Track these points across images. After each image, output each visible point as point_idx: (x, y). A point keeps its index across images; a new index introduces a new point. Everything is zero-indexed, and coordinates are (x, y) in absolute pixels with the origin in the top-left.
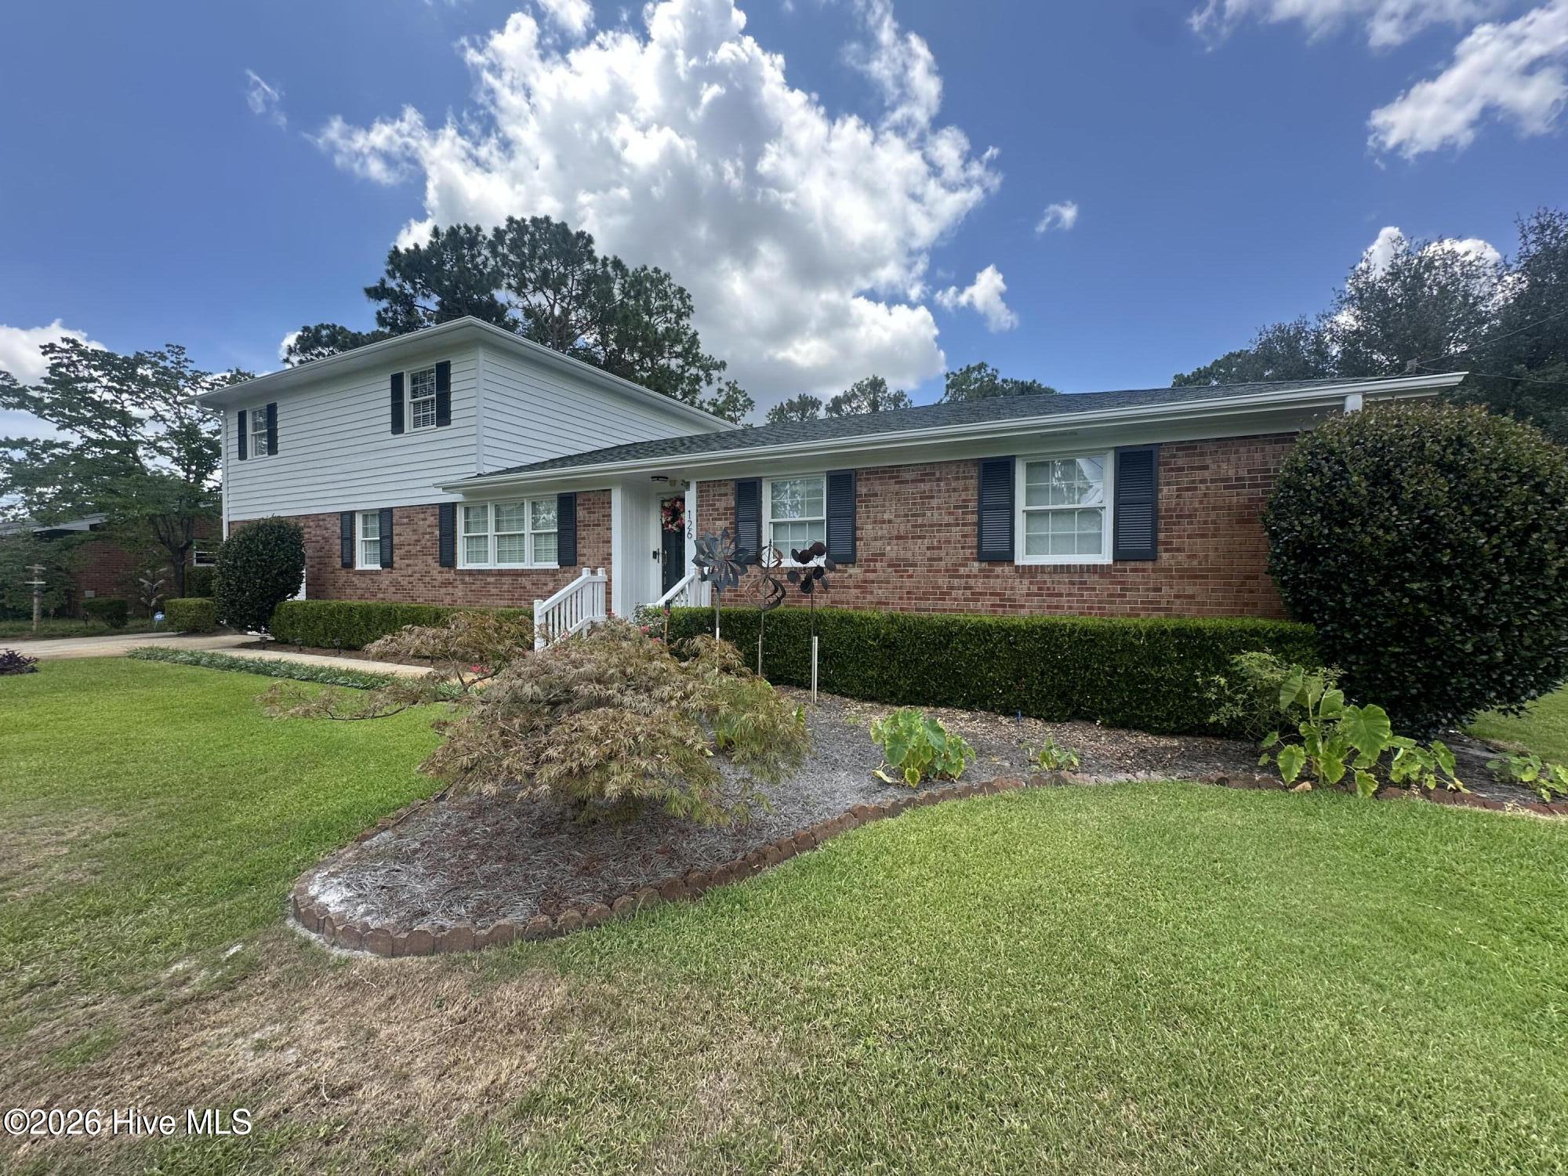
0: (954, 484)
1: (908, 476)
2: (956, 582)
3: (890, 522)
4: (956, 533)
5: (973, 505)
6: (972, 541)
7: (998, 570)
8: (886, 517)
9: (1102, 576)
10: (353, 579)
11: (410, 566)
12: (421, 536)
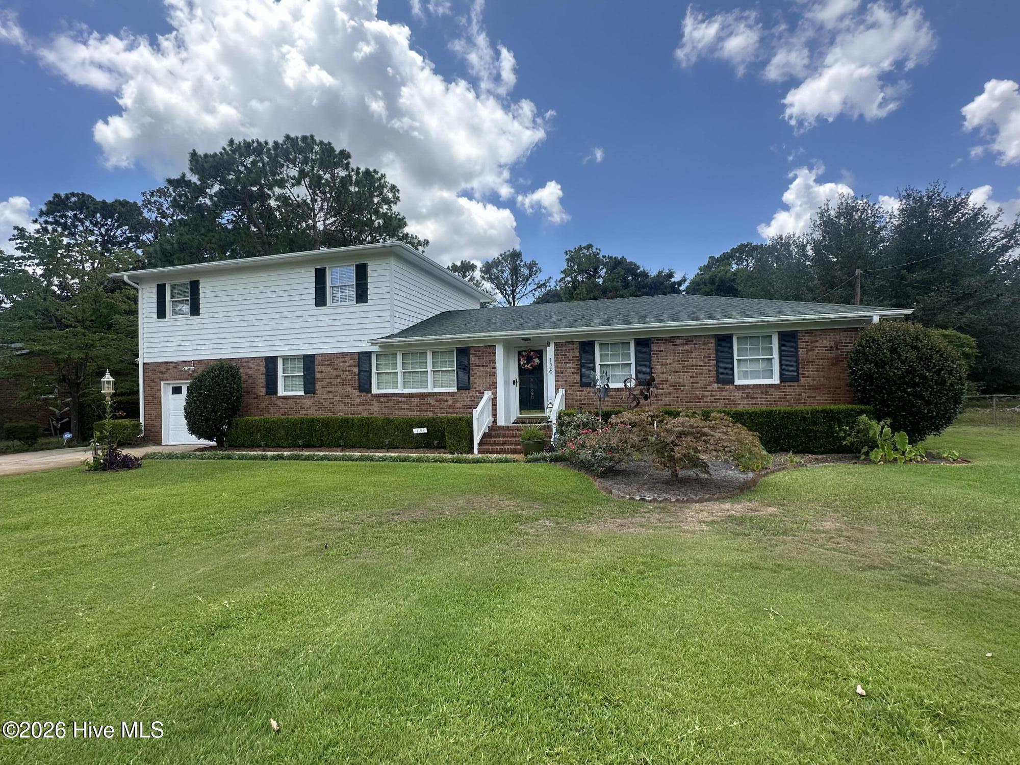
0: (703, 346)
1: (678, 342)
2: (706, 394)
3: (670, 364)
5: (713, 356)
6: (713, 374)
7: (727, 387)
8: (668, 362)
10: (276, 402)
11: (331, 392)
12: (341, 373)
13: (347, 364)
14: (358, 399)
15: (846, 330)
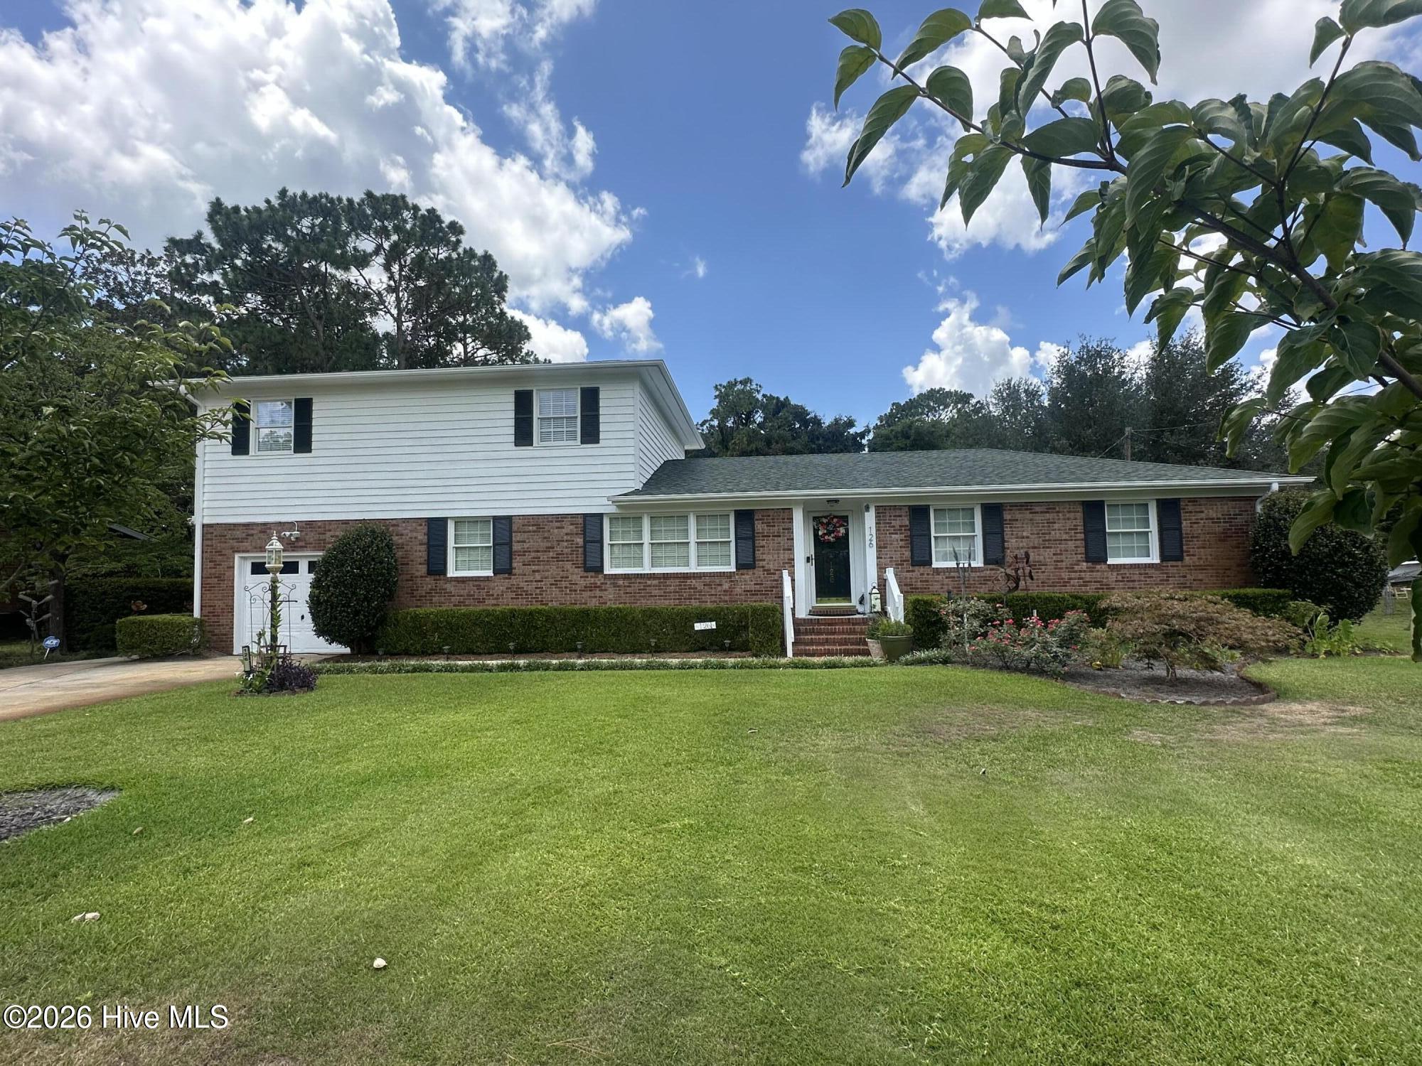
0: (1068, 515)
1: (1037, 509)
2: (1073, 575)
3: (1028, 537)
4: (1071, 544)
5: (1080, 529)
6: (1082, 550)
7: (1098, 567)
8: (1025, 534)
9: (1156, 569)
10: (445, 586)
11: (538, 571)
12: (555, 543)
13: (564, 531)
14: (582, 582)
15: (1234, 499)
